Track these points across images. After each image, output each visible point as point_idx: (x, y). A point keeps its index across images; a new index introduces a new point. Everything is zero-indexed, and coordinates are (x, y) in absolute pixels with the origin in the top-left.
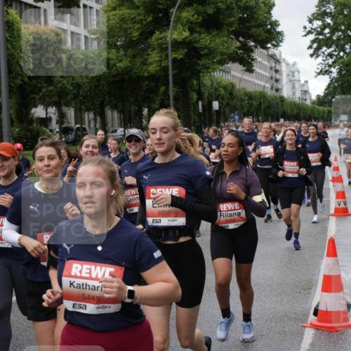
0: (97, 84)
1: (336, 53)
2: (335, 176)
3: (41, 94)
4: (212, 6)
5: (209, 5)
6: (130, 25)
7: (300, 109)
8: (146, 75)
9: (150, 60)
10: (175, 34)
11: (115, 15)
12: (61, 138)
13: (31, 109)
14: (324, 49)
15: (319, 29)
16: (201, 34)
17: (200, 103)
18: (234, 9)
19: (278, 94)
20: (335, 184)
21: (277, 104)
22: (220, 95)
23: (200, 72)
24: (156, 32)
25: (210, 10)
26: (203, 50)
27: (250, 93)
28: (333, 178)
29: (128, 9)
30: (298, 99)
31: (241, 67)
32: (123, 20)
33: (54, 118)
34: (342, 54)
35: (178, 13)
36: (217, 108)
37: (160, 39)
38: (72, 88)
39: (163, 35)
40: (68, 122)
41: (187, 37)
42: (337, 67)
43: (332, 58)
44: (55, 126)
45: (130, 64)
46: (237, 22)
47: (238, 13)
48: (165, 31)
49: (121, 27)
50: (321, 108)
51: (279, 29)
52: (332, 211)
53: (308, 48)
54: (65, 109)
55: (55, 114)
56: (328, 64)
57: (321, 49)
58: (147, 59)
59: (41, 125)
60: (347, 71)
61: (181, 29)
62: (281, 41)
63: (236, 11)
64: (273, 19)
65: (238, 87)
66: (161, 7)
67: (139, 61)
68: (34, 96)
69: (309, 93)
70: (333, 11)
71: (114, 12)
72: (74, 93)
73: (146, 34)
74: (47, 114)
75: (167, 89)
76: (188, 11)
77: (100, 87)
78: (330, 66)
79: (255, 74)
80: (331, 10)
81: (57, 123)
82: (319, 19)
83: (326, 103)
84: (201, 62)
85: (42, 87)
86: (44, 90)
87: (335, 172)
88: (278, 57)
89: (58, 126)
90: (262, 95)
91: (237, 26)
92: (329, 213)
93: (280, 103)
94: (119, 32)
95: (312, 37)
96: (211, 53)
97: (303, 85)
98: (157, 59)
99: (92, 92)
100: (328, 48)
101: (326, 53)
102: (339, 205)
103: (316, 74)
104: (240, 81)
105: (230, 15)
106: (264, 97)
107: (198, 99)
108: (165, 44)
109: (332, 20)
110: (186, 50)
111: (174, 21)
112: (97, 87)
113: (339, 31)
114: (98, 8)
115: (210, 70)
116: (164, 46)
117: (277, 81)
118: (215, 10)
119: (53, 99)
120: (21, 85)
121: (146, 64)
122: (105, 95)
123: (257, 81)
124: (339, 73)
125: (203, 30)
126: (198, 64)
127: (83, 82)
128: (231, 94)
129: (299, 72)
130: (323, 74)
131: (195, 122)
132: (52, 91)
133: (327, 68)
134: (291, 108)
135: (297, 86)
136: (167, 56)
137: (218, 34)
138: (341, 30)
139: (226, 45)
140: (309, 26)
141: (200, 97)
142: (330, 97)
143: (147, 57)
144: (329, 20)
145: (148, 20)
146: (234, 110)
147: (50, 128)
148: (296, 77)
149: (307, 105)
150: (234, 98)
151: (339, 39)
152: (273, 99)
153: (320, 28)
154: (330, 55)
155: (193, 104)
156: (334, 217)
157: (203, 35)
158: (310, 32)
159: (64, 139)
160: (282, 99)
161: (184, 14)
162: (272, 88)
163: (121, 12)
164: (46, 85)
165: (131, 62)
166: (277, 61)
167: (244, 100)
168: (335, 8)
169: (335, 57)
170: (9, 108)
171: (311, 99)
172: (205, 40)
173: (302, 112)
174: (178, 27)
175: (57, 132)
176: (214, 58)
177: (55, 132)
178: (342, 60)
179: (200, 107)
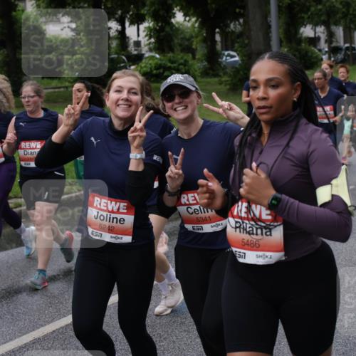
3: (309, 13)
13: (300, 28)
33: (323, 37)
38: (340, 7)
40: (337, 41)
44: (324, 46)
55: (324, 33)
59: (309, 45)
68: (303, 15)
72: (343, 12)
74: (315, 33)
85: (310, 6)
86: (313, 9)
89: (327, 45)
119: (322, 18)
120: (289, 4)
132: (320, 10)
147: (318, 47)
159: (332, 59)
164: (315, 4)
170: (279, 27)
175: (326, 52)
177: (324, 52)
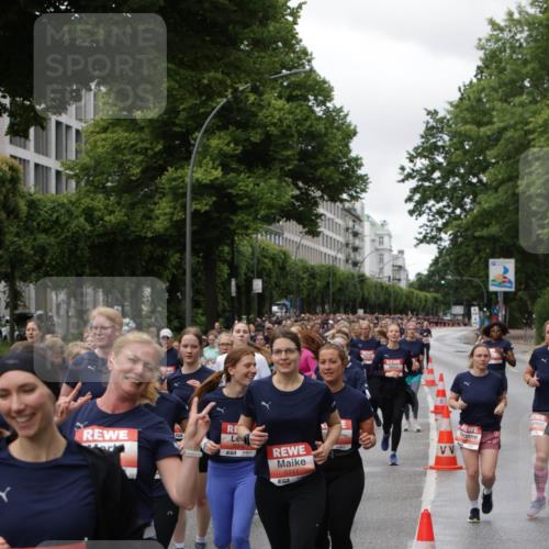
0: (73, 247)
1: (449, 211)
2: (439, 403)
4: (259, 131)
5: (254, 128)
6: (128, 157)
7: (390, 295)
8: (149, 235)
9: (157, 212)
10: (199, 172)
11: (104, 140)
12: (12, 331)
14: (431, 202)
15: (424, 172)
16: (239, 175)
17: (233, 283)
18: (292, 136)
19: (355, 271)
20: (439, 417)
21: (355, 286)
22: (264, 269)
23: (234, 233)
24: (169, 168)
25: (256, 137)
26: (242, 199)
27: (312, 268)
28: (436, 407)
29: (126, 131)
30: (386, 280)
31: (300, 228)
32: (117, 148)
34: (458, 211)
35: (205, 140)
36: (260, 291)
37: (175, 180)
39: (179, 173)
41: (216, 179)
42: (450, 232)
43: (442, 218)
45: (126, 218)
46: (297, 157)
47: (298, 142)
48: (182, 167)
49: (114, 161)
50: (422, 294)
51: (361, 172)
52: (432, 462)
53: (406, 201)
54: (20, 285)
56: (436, 226)
57: (426, 202)
58: (152, 210)
60: (465, 238)
61: (211, 165)
62: (363, 191)
63: (295, 139)
64: (353, 154)
65: (293, 257)
66: (177, 129)
67: (139, 212)
69: (405, 270)
70: (448, 143)
71: (103, 136)
73: (153, 171)
75: (183, 259)
76: (220, 138)
77: (79, 252)
78: (439, 230)
79: (321, 238)
80: (444, 142)
81: (6, 308)
82: (425, 157)
83: (430, 286)
84: (237, 219)
87: (439, 399)
88: (359, 212)
90: (331, 272)
91: (296, 162)
92: (427, 464)
93: (358, 286)
94: (110, 167)
95: (413, 183)
96: (252, 204)
97: (396, 258)
98: (168, 210)
99: (65, 259)
100: (438, 202)
101: (434, 209)
102: (443, 452)
103: (416, 242)
104: (298, 248)
105: (286, 146)
106: (334, 274)
107: (231, 276)
108: (182, 188)
109: (445, 158)
110: (214, 199)
111: (197, 152)
112: (72, 252)
113: (455, 175)
114: (80, 128)
115: (250, 232)
116: (181, 191)
117: (356, 249)
118: (263, 137)
121: (150, 218)
122: (85, 265)
123: (324, 250)
124: (453, 240)
125: (243, 167)
126: (232, 221)
127: (49, 245)
128: (283, 268)
129: (390, 236)
130: (428, 243)
131: (224, 311)
133: (434, 233)
134: (375, 294)
135: (386, 258)
136: (184, 207)
137: (265, 174)
138: (458, 175)
139: (275, 192)
140: (409, 166)
141: (234, 272)
142: (437, 278)
143: (152, 207)
144: (440, 159)
145: (157, 150)
146: (285, 293)
148: (386, 245)
149: (401, 289)
150: (287, 274)
151: (454, 188)
152: (348, 278)
153: (426, 169)
154: (440, 213)
155: (222, 283)
156: (434, 471)
157: (242, 176)
158: (409, 176)
160: (362, 279)
161: (214, 142)
162: (347, 261)
163: (115, 136)
165: (126, 215)
166: (357, 219)
167: (303, 279)
168: (451, 140)
169: (447, 217)
171: (408, 280)
172: (246, 183)
173: (392, 299)
174: (205, 161)
176: (257, 212)
178: (459, 222)
179: (233, 289)
